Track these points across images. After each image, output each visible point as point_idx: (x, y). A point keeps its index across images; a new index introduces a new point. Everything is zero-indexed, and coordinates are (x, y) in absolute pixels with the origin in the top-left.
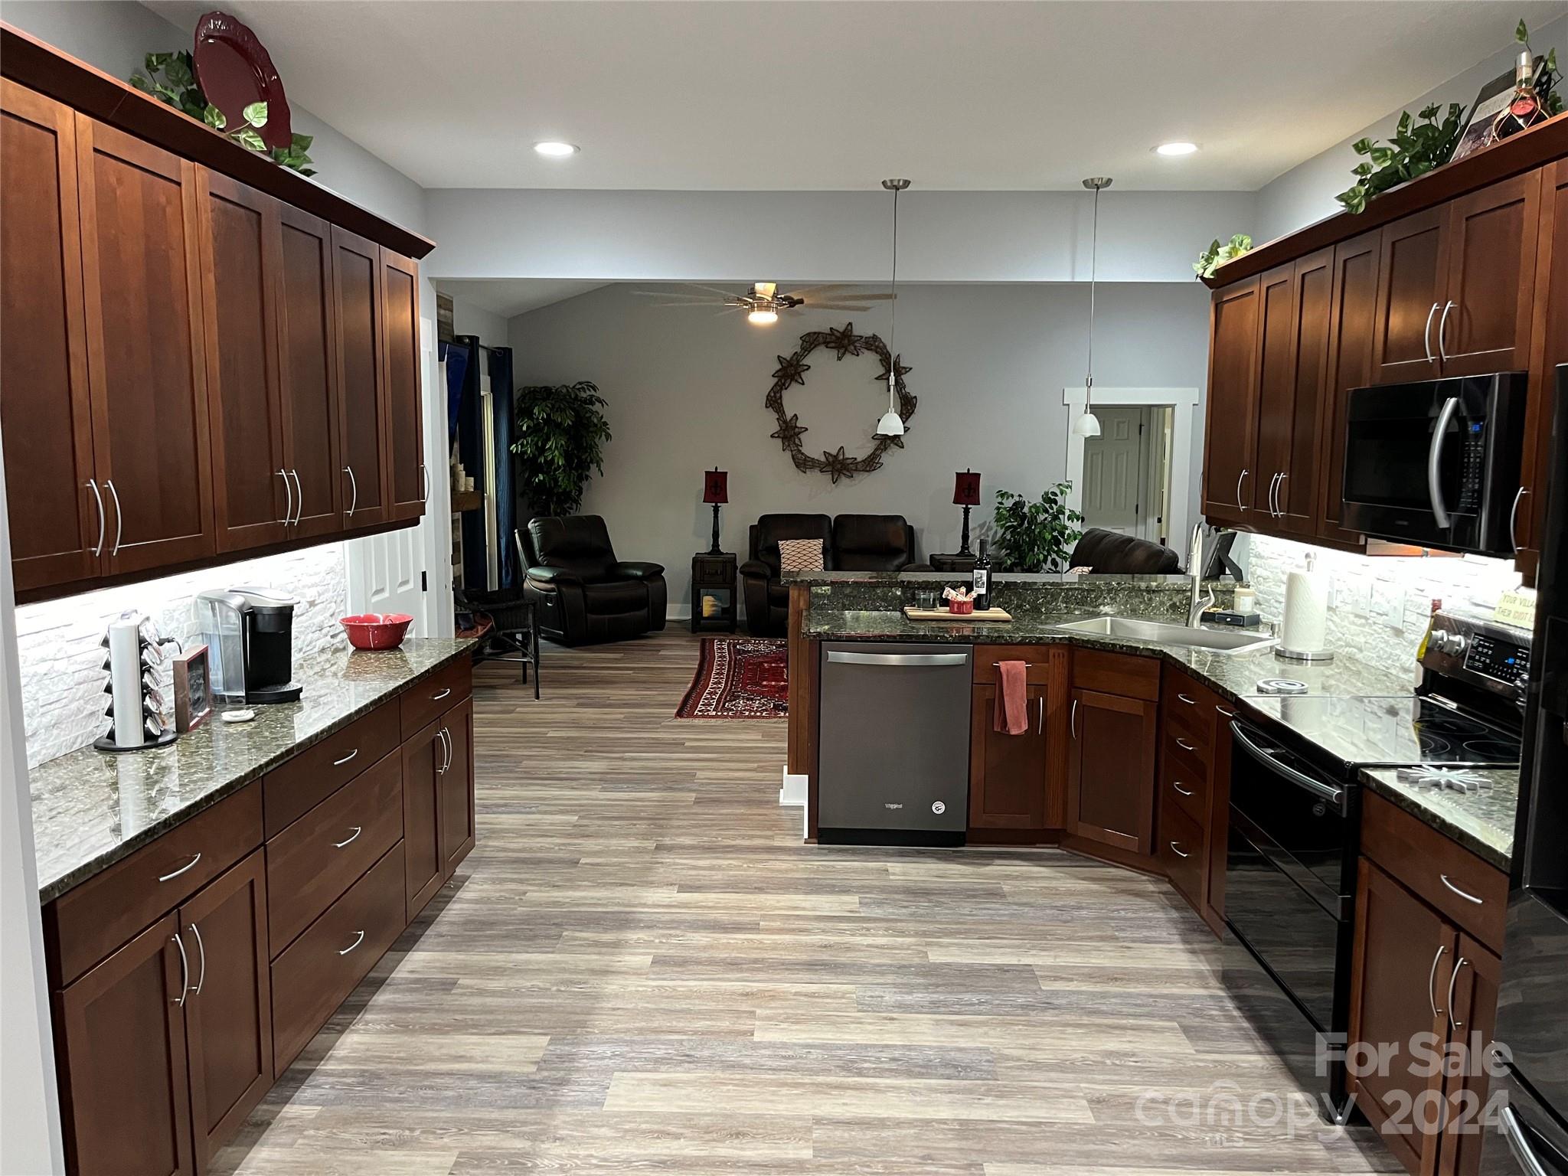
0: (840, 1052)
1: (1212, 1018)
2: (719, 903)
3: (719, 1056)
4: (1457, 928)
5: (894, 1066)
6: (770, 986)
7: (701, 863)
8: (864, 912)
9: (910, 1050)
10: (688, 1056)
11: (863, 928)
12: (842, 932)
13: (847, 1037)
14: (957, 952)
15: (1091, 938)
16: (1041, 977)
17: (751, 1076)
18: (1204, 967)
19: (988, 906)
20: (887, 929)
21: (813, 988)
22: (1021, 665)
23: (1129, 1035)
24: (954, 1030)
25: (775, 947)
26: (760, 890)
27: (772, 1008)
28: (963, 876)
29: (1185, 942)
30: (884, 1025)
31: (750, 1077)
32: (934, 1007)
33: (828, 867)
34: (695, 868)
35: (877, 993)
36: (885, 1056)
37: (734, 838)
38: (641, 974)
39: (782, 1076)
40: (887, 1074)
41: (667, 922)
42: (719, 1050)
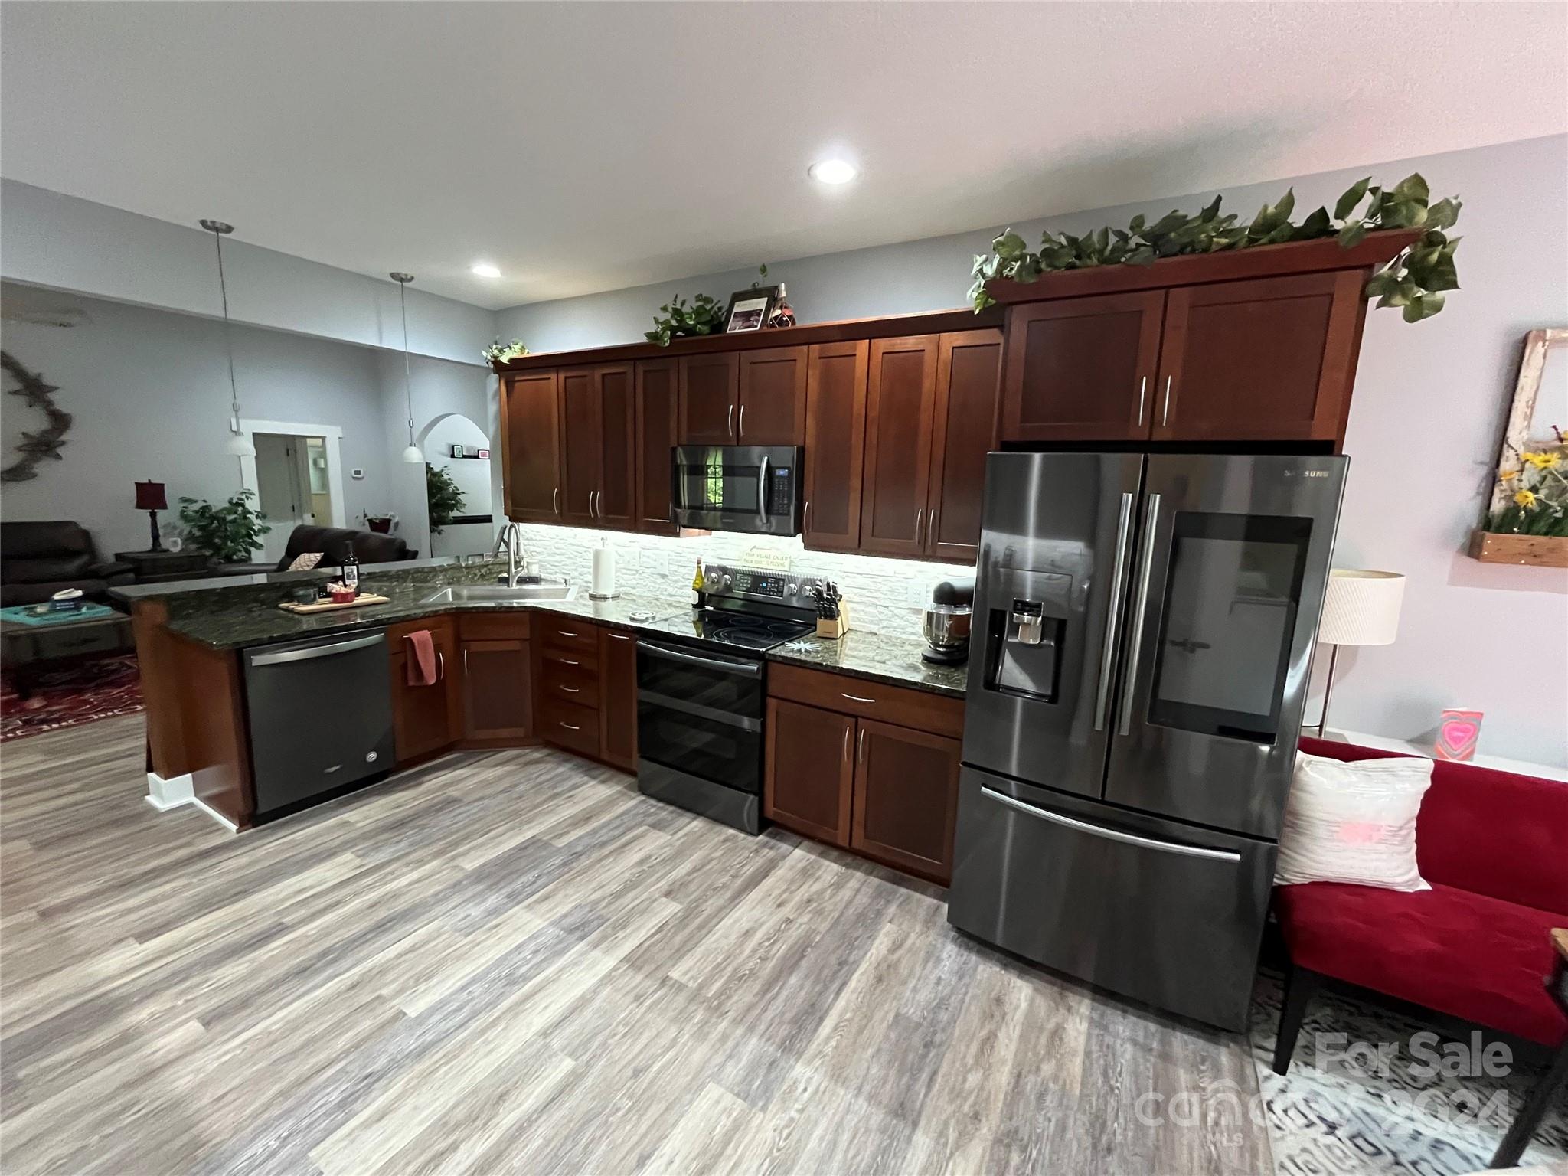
0: (492, 975)
1: (653, 814)
2: (212, 927)
3: (398, 1053)
4: (856, 717)
5: (540, 957)
6: (367, 965)
7: (132, 903)
8: (371, 862)
9: (536, 938)
10: (367, 1077)
11: (387, 874)
12: (371, 887)
13: (482, 960)
14: (479, 853)
15: (545, 801)
16: (551, 839)
17: (450, 1045)
18: (619, 788)
19: (457, 812)
20: (407, 864)
21: (407, 943)
22: (426, 634)
23: (636, 846)
24: (545, 906)
25: (326, 932)
26: (243, 894)
27: (392, 982)
28: (415, 799)
29: (594, 778)
30: (497, 933)
31: (449, 1047)
32: (514, 898)
33: (288, 842)
34: (130, 911)
35: (462, 915)
36: (526, 953)
37: (145, 861)
38: (204, 1046)
39: (473, 1026)
40: (544, 965)
41: (165, 979)
42: (392, 1049)
